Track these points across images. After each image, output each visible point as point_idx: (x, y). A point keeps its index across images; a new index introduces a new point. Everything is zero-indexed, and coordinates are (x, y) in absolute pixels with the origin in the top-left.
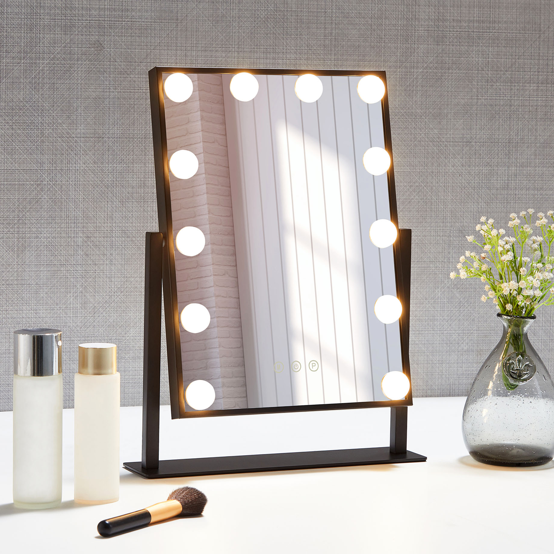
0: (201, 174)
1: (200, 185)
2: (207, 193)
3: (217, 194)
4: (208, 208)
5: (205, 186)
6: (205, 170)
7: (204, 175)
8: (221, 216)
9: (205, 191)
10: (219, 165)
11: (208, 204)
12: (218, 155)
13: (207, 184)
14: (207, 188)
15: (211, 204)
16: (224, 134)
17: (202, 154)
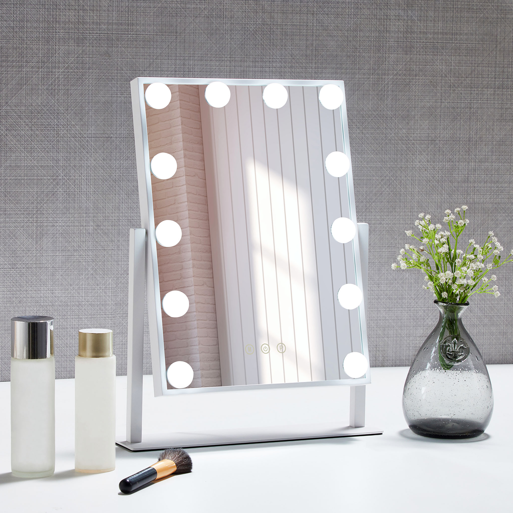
0: (184, 202)
1: (183, 211)
2: (189, 218)
3: (197, 218)
4: (190, 230)
5: (187, 212)
6: (188, 199)
7: (186, 203)
8: (201, 236)
9: (188, 216)
10: (199, 195)
11: (190, 227)
12: (198, 186)
13: (189, 210)
14: (189, 213)
15: (192, 227)
16: (203, 169)
17: (185, 186)
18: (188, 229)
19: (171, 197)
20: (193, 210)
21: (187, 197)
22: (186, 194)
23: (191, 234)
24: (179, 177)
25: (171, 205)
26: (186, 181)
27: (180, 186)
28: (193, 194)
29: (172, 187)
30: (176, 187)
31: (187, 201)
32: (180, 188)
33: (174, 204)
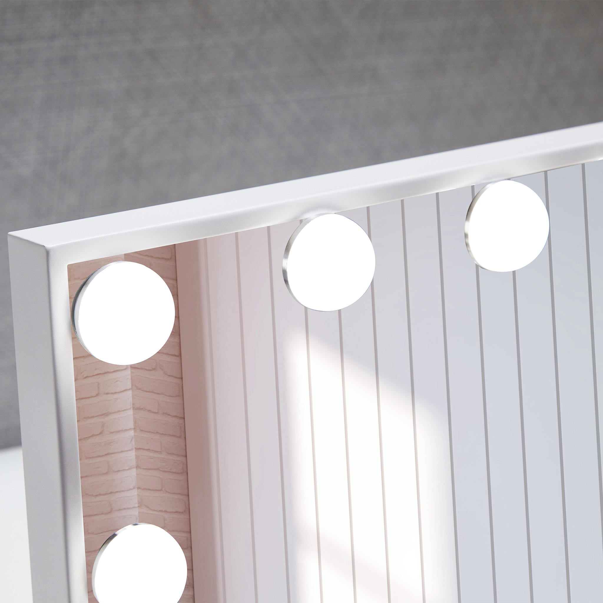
18: (135, 492)
19: (93, 417)
20: (148, 450)
21: (134, 418)
22: (131, 412)
23: (141, 504)
24: (114, 371)
25: (93, 435)
26: (132, 382)
27: (116, 393)
28: (149, 411)
29: (97, 395)
30: (107, 394)
31: (134, 429)
32: (116, 396)
33: (101, 433)
